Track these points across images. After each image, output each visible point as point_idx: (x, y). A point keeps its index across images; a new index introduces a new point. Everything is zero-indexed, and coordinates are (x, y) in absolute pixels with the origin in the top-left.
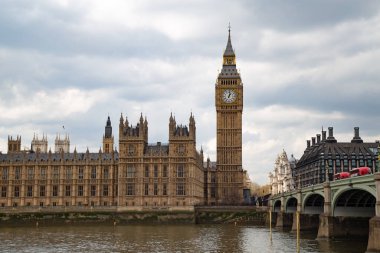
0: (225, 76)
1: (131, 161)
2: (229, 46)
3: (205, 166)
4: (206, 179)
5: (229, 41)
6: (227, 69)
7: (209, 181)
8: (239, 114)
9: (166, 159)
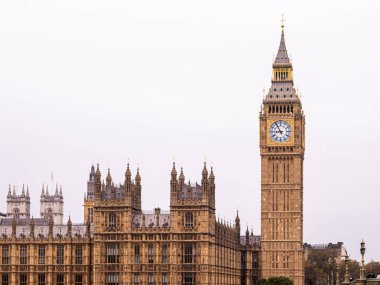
0: (275, 99)
1: (112, 239)
2: (282, 48)
3: (243, 243)
4: (244, 262)
5: (282, 43)
6: (279, 87)
7: (249, 266)
8: (297, 160)
9: (165, 235)
